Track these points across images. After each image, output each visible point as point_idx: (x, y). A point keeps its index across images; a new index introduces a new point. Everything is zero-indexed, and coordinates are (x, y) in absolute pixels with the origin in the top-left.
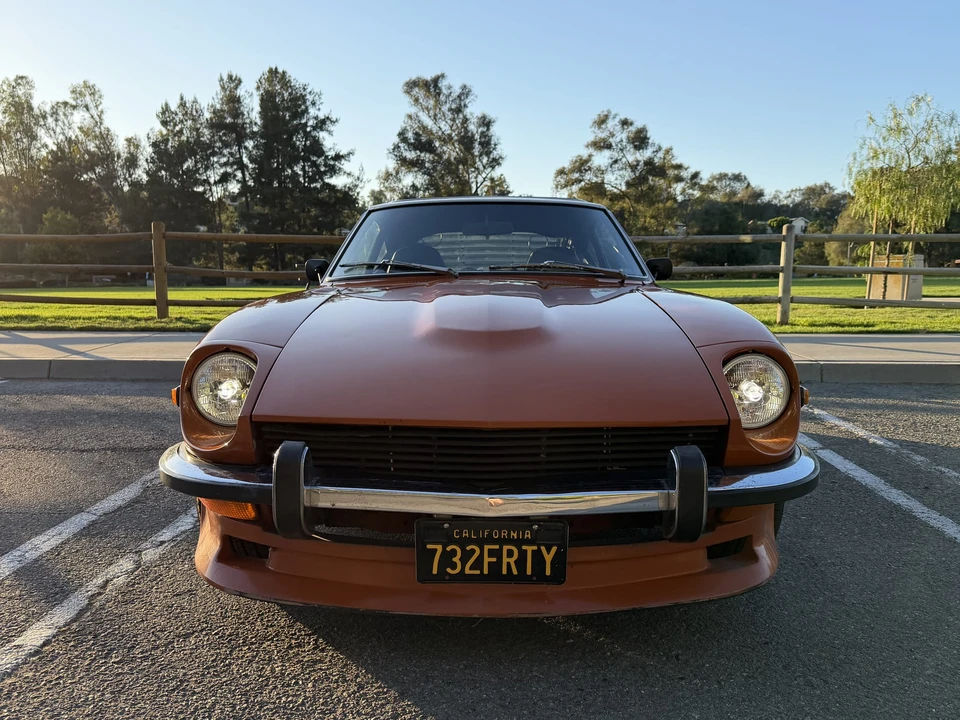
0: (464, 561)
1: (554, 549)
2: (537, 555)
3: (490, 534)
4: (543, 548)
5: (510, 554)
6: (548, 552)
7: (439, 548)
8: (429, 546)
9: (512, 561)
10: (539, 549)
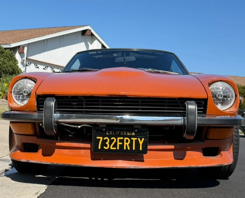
0: (110, 144)
1: (143, 139)
2: (137, 142)
3: (120, 133)
4: (139, 139)
5: (127, 141)
6: (141, 140)
7: (101, 138)
8: (98, 138)
9: (128, 144)
10: (138, 139)
